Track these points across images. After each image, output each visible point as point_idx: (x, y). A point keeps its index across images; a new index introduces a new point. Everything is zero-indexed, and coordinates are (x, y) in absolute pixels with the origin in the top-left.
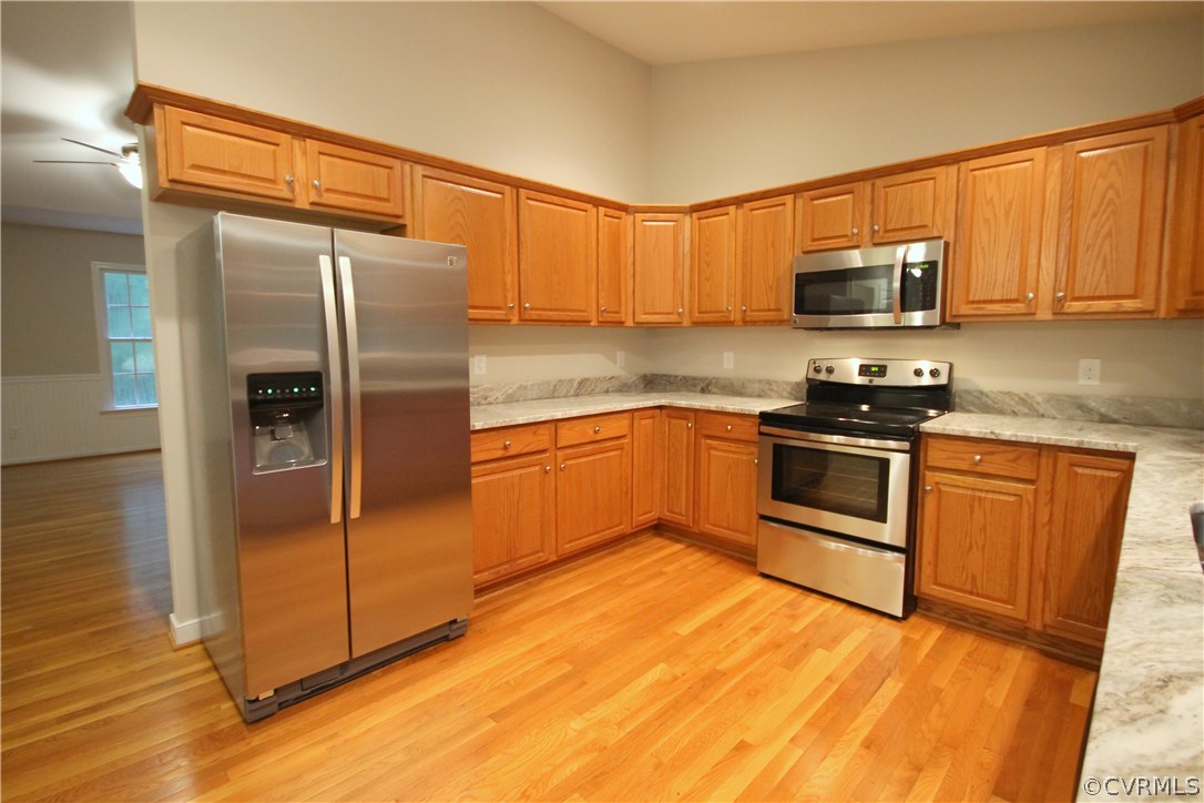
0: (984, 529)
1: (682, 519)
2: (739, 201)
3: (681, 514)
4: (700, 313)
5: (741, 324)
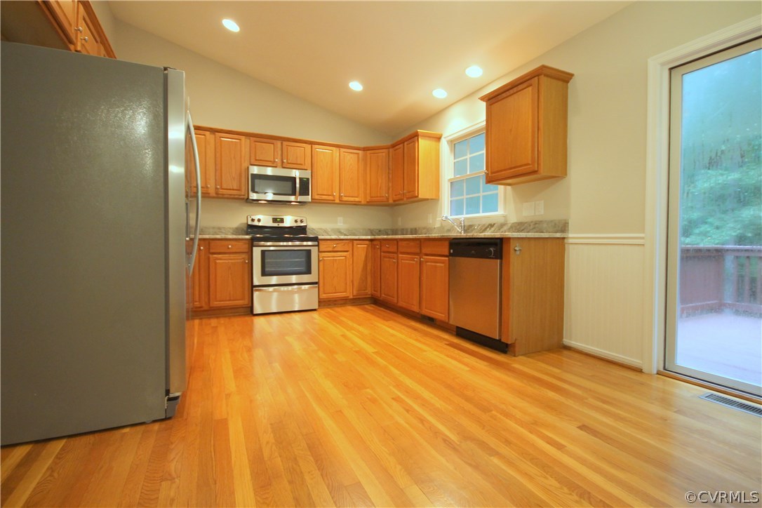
0: (337, 270)
2: (213, 131)
5: (214, 195)
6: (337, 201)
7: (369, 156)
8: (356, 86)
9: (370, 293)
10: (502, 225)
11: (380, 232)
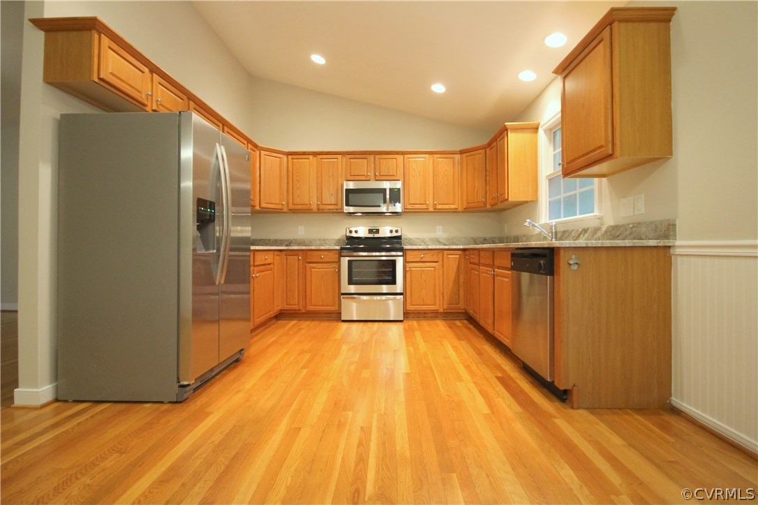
0: (425, 281)
1: (296, 307)
2: (315, 154)
3: (295, 303)
4: (293, 204)
5: (316, 210)
6: (431, 209)
7: (465, 159)
8: (438, 88)
9: (462, 307)
10: (597, 229)
11: (485, 241)
